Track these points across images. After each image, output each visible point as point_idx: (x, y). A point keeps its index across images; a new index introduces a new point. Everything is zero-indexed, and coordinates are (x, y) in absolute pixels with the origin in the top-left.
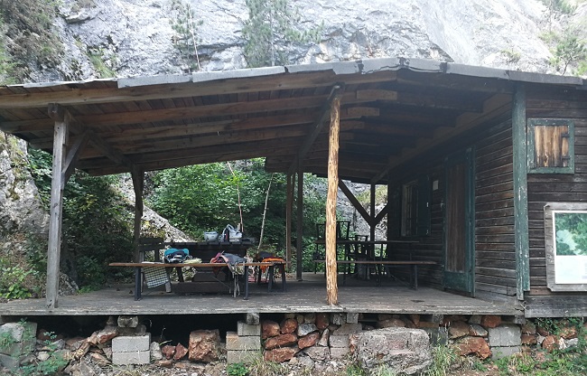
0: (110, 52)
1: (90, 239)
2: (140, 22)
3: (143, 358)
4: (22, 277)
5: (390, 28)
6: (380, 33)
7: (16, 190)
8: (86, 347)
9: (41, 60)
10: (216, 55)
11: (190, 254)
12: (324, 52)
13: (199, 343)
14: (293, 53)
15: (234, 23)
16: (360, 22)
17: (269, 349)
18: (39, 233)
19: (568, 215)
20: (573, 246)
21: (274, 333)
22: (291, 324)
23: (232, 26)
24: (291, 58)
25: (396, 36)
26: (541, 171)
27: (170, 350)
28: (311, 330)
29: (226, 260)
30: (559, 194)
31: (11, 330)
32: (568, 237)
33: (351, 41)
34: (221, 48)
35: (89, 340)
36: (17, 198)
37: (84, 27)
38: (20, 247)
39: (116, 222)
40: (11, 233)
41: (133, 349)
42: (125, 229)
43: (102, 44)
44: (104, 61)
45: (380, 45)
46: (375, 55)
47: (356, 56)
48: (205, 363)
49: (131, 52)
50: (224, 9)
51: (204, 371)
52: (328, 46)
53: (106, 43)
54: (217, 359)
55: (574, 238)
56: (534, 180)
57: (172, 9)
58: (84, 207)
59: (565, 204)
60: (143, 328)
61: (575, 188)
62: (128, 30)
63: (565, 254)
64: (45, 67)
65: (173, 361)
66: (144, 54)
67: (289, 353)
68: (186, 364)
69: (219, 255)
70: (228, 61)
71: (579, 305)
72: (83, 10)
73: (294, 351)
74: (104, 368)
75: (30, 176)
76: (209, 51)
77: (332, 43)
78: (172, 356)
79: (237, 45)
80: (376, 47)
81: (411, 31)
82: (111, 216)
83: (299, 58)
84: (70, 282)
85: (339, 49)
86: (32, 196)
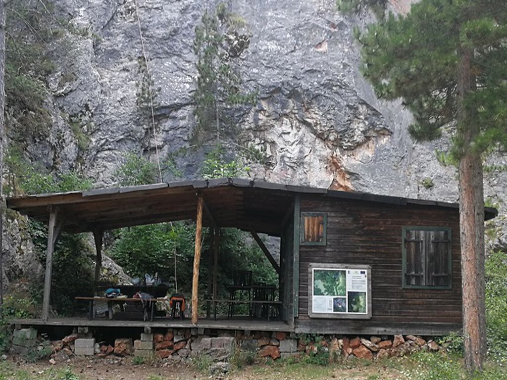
0: (87, 118)
1: (66, 282)
2: (112, 87)
3: (90, 352)
4: (28, 305)
5: (323, 85)
6: (312, 90)
7: (22, 247)
8: (62, 344)
9: (35, 136)
10: (174, 114)
11: (121, 292)
12: (265, 109)
13: (120, 344)
14: (240, 110)
15: (189, 83)
16: (296, 81)
17: (158, 350)
18: (35, 278)
19: (321, 271)
20: (323, 290)
21: (160, 339)
22: (169, 335)
23: (188, 86)
24: (236, 115)
25: (327, 92)
26: (307, 244)
27: (104, 348)
28: (181, 339)
29: (141, 297)
30: (318, 258)
31: (25, 332)
32: (321, 285)
33: (289, 98)
34: (177, 107)
35: (63, 340)
36: (23, 253)
37: (68, 98)
38: (25, 287)
39: (83, 269)
40: (19, 277)
41: (85, 346)
42: (89, 275)
43: (81, 111)
44: (82, 126)
45: (314, 101)
46: (310, 110)
47: (294, 111)
48: (122, 357)
49: (103, 116)
50: (182, 70)
51: (122, 360)
52: (269, 103)
53: (84, 110)
54: (129, 355)
55: (324, 285)
56: (304, 249)
57: (139, 72)
58: (62, 258)
59: (320, 264)
60: (91, 334)
61: (327, 255)
62: (102, 96)
63: (318, 295)
64: (38, 140)
65: (107, 354)
66: (114, 117)
67: (169, 353)
68: (112, 356)
69: (138, 293)
70: (183, 118)
71: (326, 327)
72: (67, 84)
73: (171, 351)
74: (71, 356)
75: (30, 236)
76: (167, 111)
77: (273, 100)
78: (105, 351)
79: (192, 104)
80: (310, 104)
81: (341, 87)
82: (81, 265)
83: (244, 114)
84: (53, 310)
85: (279, 105)
86: (31, 252)
